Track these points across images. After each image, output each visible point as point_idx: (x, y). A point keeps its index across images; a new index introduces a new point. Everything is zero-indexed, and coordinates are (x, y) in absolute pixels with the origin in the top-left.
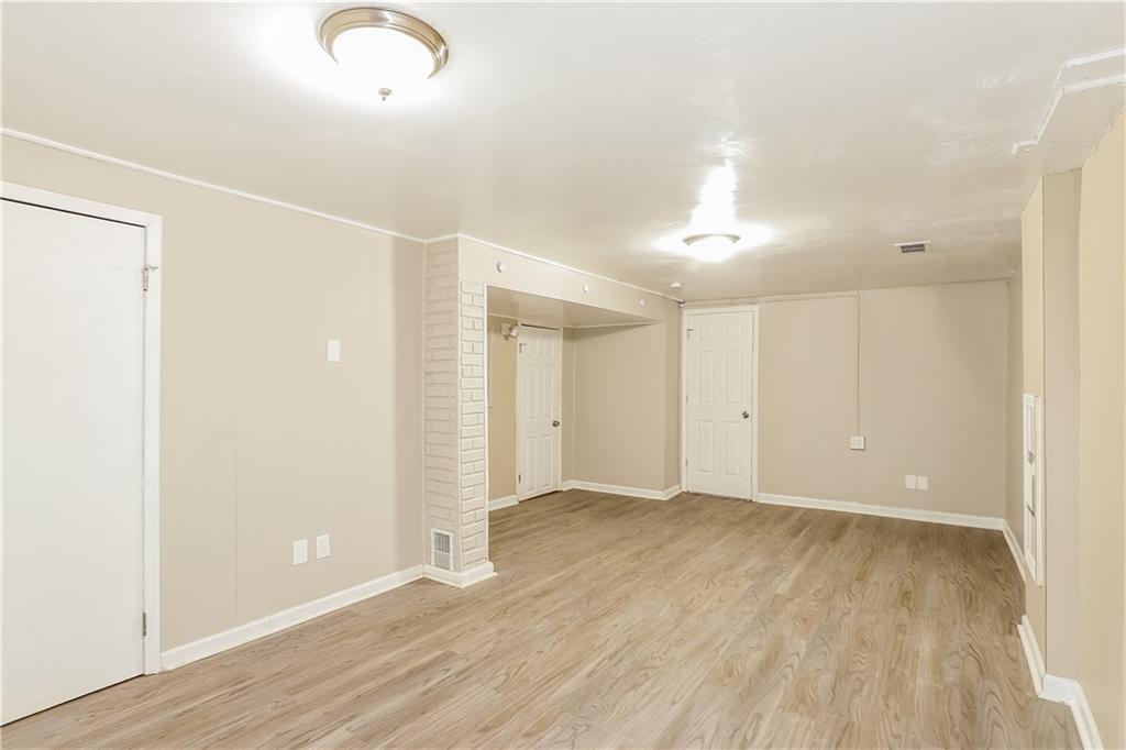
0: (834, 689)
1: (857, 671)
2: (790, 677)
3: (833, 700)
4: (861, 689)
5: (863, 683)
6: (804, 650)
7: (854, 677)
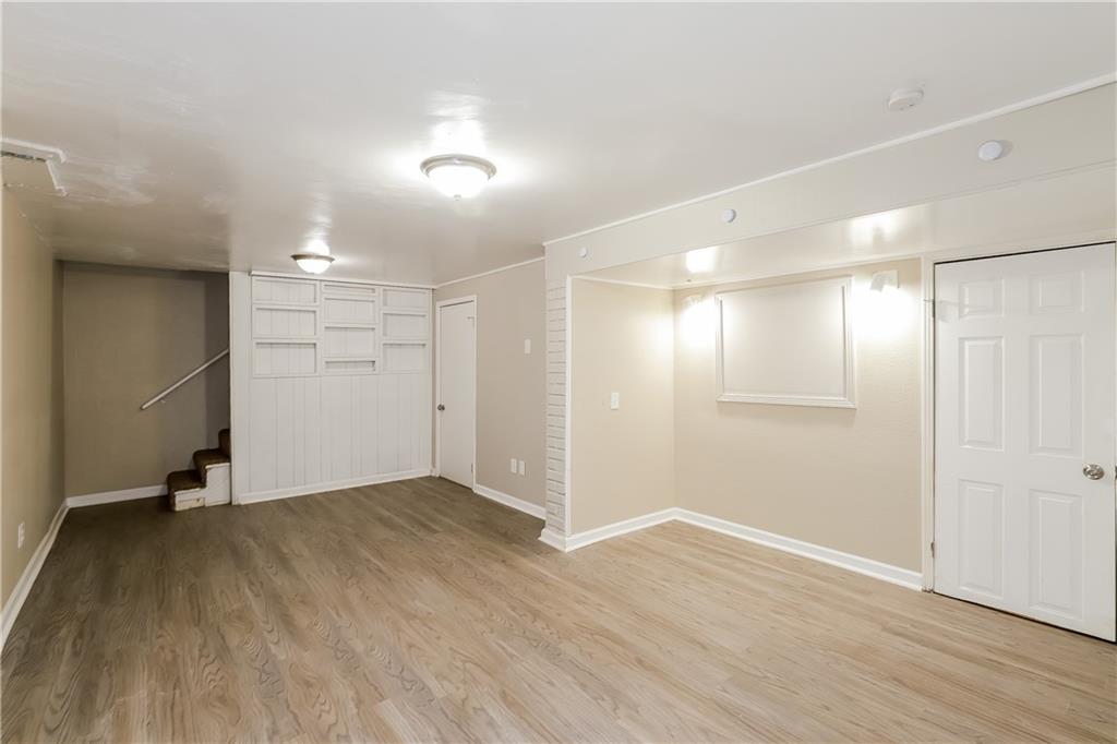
0: (223, 638)
1: (213, 662)
2: (262, 625)
3: (219, 631)
4: (200, 650)
5: (201, 656)
6: (273, 651)
7: (212, 656)
